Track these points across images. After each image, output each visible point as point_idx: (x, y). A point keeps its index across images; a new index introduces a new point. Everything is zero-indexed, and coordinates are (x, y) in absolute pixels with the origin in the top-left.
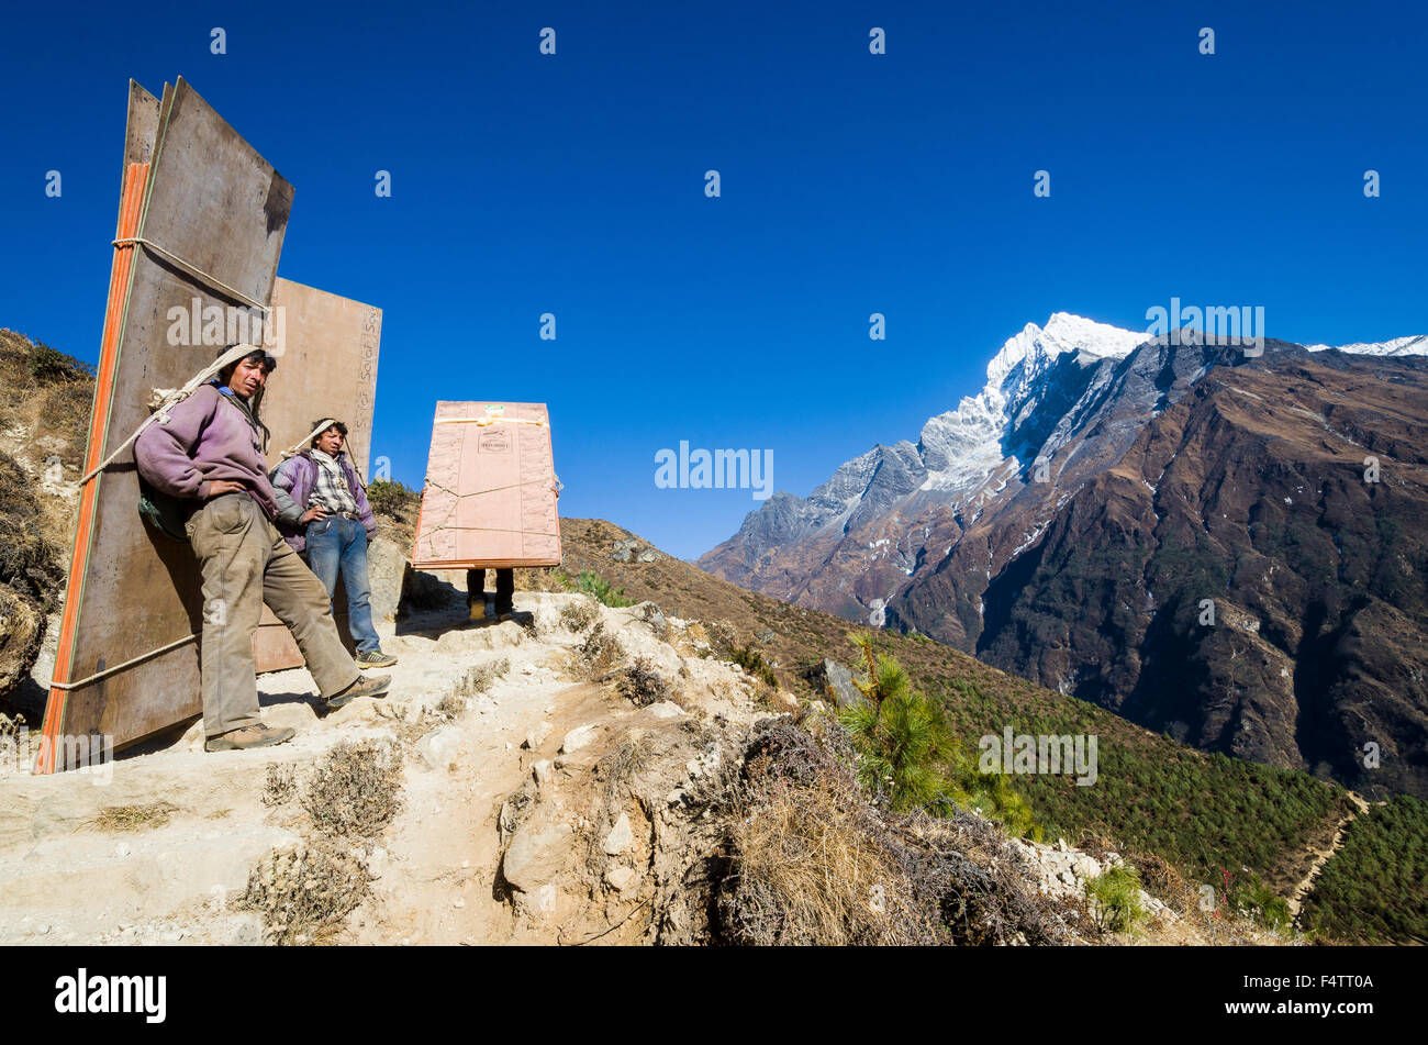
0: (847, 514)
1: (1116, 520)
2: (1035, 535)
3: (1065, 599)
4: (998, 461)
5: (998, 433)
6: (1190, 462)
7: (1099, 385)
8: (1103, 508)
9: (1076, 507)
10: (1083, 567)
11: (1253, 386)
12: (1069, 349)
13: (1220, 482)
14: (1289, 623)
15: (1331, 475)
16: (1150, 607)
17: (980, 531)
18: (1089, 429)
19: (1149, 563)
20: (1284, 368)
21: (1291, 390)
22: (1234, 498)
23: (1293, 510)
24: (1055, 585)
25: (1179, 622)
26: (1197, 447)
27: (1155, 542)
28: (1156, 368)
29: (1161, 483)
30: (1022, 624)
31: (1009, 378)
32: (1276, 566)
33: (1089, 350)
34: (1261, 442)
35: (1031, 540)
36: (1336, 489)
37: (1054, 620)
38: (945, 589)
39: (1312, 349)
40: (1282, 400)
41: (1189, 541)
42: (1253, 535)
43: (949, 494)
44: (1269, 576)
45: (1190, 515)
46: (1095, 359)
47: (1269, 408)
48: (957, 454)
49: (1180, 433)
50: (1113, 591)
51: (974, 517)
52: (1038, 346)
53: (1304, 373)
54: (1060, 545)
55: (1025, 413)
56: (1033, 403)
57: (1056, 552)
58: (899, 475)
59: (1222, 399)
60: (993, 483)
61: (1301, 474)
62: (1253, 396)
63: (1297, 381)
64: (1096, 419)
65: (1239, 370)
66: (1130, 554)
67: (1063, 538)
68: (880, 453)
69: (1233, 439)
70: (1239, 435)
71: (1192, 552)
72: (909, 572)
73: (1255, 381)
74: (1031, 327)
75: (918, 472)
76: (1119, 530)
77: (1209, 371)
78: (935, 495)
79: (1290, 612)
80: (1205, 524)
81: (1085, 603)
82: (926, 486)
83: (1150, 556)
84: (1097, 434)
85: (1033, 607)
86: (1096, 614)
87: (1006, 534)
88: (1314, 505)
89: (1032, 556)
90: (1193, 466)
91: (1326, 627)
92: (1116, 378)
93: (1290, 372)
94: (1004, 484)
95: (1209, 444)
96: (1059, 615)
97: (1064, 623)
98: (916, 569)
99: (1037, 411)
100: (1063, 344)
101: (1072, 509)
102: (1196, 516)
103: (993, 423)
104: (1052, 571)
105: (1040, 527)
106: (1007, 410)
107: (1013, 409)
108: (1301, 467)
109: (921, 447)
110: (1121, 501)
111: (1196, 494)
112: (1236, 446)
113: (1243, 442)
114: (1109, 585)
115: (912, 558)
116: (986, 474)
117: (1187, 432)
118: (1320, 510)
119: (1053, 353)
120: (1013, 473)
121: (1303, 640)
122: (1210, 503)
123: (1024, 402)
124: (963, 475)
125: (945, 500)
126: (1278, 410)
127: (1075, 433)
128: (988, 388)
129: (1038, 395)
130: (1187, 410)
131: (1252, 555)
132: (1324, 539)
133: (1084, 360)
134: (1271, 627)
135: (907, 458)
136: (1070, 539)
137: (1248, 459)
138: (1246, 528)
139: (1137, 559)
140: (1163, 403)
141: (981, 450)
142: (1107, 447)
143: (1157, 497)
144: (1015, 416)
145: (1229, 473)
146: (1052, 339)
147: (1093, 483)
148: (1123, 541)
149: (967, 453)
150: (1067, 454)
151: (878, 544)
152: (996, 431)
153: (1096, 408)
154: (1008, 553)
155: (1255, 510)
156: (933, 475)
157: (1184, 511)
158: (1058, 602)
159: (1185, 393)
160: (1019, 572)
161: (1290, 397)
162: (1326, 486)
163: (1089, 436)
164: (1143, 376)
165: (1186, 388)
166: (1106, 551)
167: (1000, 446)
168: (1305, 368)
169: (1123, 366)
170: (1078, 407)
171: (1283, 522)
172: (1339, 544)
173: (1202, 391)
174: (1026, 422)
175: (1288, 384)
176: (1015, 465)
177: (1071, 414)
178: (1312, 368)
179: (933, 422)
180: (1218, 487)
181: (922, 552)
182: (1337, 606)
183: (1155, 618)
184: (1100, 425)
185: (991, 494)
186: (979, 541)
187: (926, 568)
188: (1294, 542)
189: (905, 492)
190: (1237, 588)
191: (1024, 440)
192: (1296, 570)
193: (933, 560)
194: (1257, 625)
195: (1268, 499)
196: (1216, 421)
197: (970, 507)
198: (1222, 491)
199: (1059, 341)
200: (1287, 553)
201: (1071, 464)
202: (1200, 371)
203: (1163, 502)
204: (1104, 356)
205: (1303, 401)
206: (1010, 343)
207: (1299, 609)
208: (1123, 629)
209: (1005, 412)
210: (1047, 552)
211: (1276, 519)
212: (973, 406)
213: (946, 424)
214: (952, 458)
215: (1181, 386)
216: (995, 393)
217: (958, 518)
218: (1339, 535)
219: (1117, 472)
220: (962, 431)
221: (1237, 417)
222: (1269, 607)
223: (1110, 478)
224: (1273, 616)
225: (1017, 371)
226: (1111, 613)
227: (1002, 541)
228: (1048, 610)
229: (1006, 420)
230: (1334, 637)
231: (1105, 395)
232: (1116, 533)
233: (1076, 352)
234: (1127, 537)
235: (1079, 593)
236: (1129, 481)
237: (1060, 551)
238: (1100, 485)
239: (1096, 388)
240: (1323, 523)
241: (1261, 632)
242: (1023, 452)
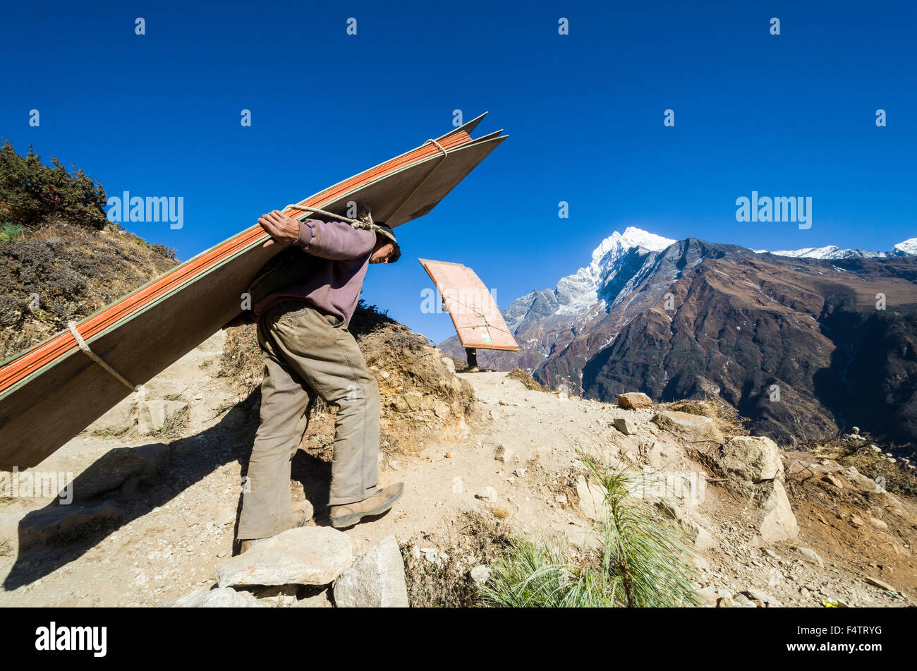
0: (517, 325)
1: (651, 334)
2: (611, 340)
3: (623, 373)
4: (595, 301)
5: (596, 287)
6: (691, 306)
7: (648, 265)
8: (645, 328)
9: (632, 326)
10: (633, 357)
11: (725, 269)
12: (635, 246)
13: (705, 317)
14: (735, 390)
15: (761, 316)
16: (666, 378)
17: (583, 337)
18: (641, 287)
19: (666, 356)
20: (742, 261)
21: (744, 272)
22: (711, 326)
23: (740, 333)
24: (619, 365)
25: (680, 387)
26: (695, 299)
27: (670, 346)
28: (677, 258)
29: (675, 316)
30: (601, 385)
31: (603, 259)
32: (730, 361)
33: (645, 247)
34: (727, 298)
35: (609, 342)
36: (763, 324)
37: (617, 383)
38: (564, 365)
39: (757, 252)
40: (739, 277)
41: (687, 347)
42: (719, 344)
43: (570, 317)
44: (726, 366)
45: (689, 334)
46: (647, 252)
47: (732, 280)
48: (574, 297)
49: (686, 291)
50: (647, 370)
51: (581, 329)
52: (619, 244)
53: (752, 264)
54: (622, 345)
55: (611, 278)
56: (614, 272)
57: (620, 349)
58: (544, 306)
59: (708, 275)
60: (592, 313)
61: (746, 315)
62: (724, 274)
63: (747, 267)
64: (646, 282)
65: (718, 261)
66: (658, 351)
67: (624, 342)
68: (536, 294)
69: (713, 296)
70: (716, 294)
71: (688, 352)
72: (546, 356)
73: (727, 267)
74: (616, 234)
75: (554, 305)
76: (653, 339)
77: (703, 261)
78: (562, 318)
79: (735, 385)
80: (696, 338)
81: (633, 375)
82: (558, 313)
83: (667, 353)
84: (645, 290)
85: (607, 376)
86: (639, 381)
87: (596, 339)
88: (752, 331)
89: (608, 351)
90: (692, 309)
91: (753, 393)
92: (657, 262)
93: (745, 263)
94: (597, 313)
95: (700, 298)
96: (620, 381)
97: (622, 385)
98: (550, 354)
99: (616, 277)
100: (632, 243)
101: (630, 327)
102: (692, 334)
103: (594, 282)
104: (618, 358)
105: (613, 336)
106: (601, 275)
107: (604, 275)
108: (746, 311)
109: (556, 292)
110: (654, 324)
111: (692, 323)
112: (714, 300)
113: (718, 297)
114: (646, 366)
115: (548, 349)
116: (588, 308)
117: (690, 291)
118: (754, 333)
119: (626, 247)
120: (603, 308)
121: (742, 399)
122: (699, 327)
123: (610, 272)
124: (577, 307)
125: (567, 320)
126: (737, 282)
127: (634, 289)
128: (592, 264)
129: (618, 269)
130: (691, 280)
131: (719, 355)
132: (755, 348)
133: (642, 252)
134: (726, 392)
135: (549, 298)
136: (628, 343)
137: (720, 306)
138: (716, 341)
139: (660, 354)
140: (679, 276)
141: (587, 296)
142: (650, 297)
143: (673, 323)
144: (605, 279)
145: (710, 313)
146: (626, 240)
147: (641, 315)
148: (654, 345)
149: (580, 296)
150: (629, 299)
151: (532, 341)
152: (595, 286)
153: (646, 277)
154: (597, 348)
155: (722, 332)
156: (561, 307)
157: (686, 331)
158: (620, 375)
159: (690, 271)
160: (601, 358)
161: (743, 276)
162: (758, 322)
163: (641, 291)
164: (670, 262)
165: (692, 269)
166: (645, 349)
167: (597, 294)
168: (752, 261)
169: (660, 256)
170: (637, 276)
171: (735, 339)
172: (763, 352)
173: (699, 270)
174: (610, 282)
175: (743, 269)
176: (604, 304)
177: (634, 278)
178: (756, 261)
179: (563, 280)
180: (703, 320)
181: (554, 346)
182: (759, 382)
183: (667, 384)
184: (647, 285)
185: (590, 318)
186: (582, 341)
187: (555, 354)
188: (740, 350)
189: (547, 315)
190: (710, 371)
191: (609, 291)
192: (740, 364)
193: (559, 350)
194: (719, 390)
195: (728, 327)
196: (705, 286)
197: (580, 324)
198: (706, 321)
199: (630, 242)
200: (736, 355)
201: (631, 305)
202: (700, 260)
203: (675, 326)
204: (652, 250)
205: (750, 278)
206: (605, 241)
207: (740, 383)
208: (651, 389)
209: (600, 276)
210: (616, 349)
211: (731, 338)
212: (584, 272)
213: (570, 281)
214: (572, 299)
215: (689, 267)
216: (596, 267)
217: (573, 330)
218: (763, 347)
219: (653, 310)
220: (578, 285)
221: (716, 285)
222: (725, 382)
223: (649, 313)
224: (727, 386)
225: (608, 256)
226: (646, 381)
227: (594, 342)
228: (615, 378)
229: (601, 281)
230: (757, 398)
231: (651, 270)
232: (651, 341)
233: (638, 248)
234: (656, 343)
235: (631, 370)
236: (659, 315)
237: (623, 348)
238: (645, 316)
239: (646, 266)
240: (755, 340)
241: (720, 394)
242: (608, 298)
